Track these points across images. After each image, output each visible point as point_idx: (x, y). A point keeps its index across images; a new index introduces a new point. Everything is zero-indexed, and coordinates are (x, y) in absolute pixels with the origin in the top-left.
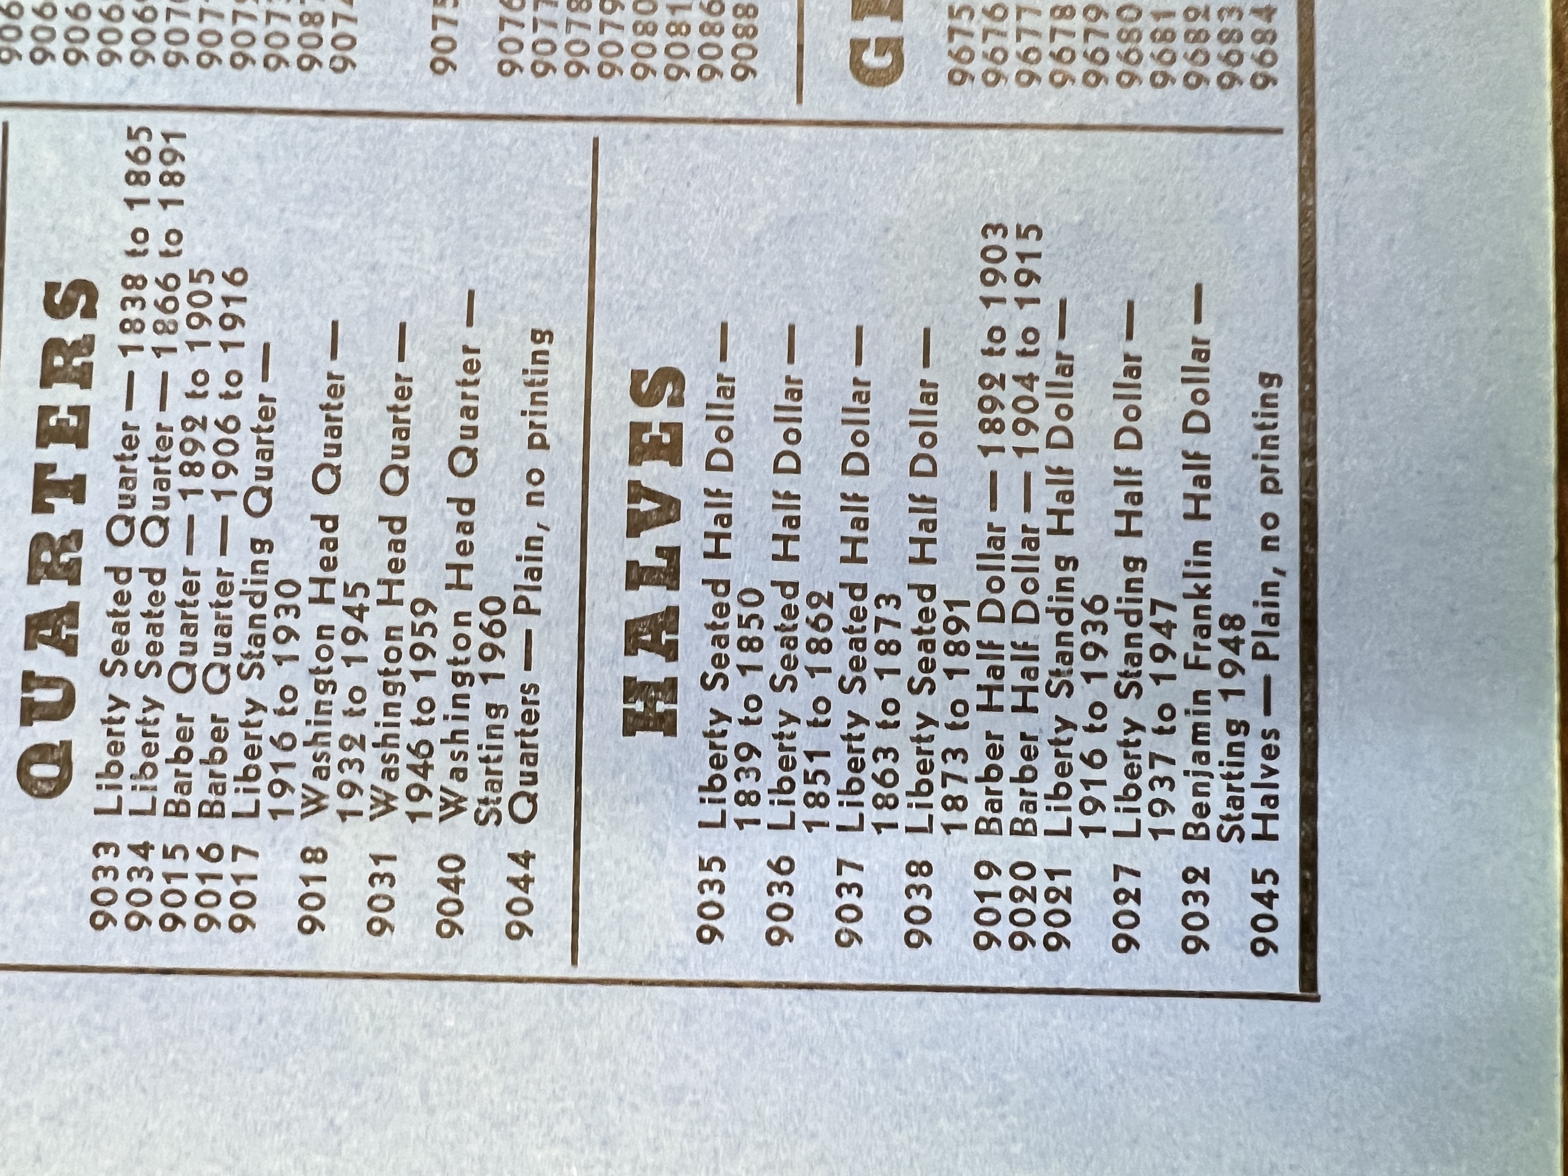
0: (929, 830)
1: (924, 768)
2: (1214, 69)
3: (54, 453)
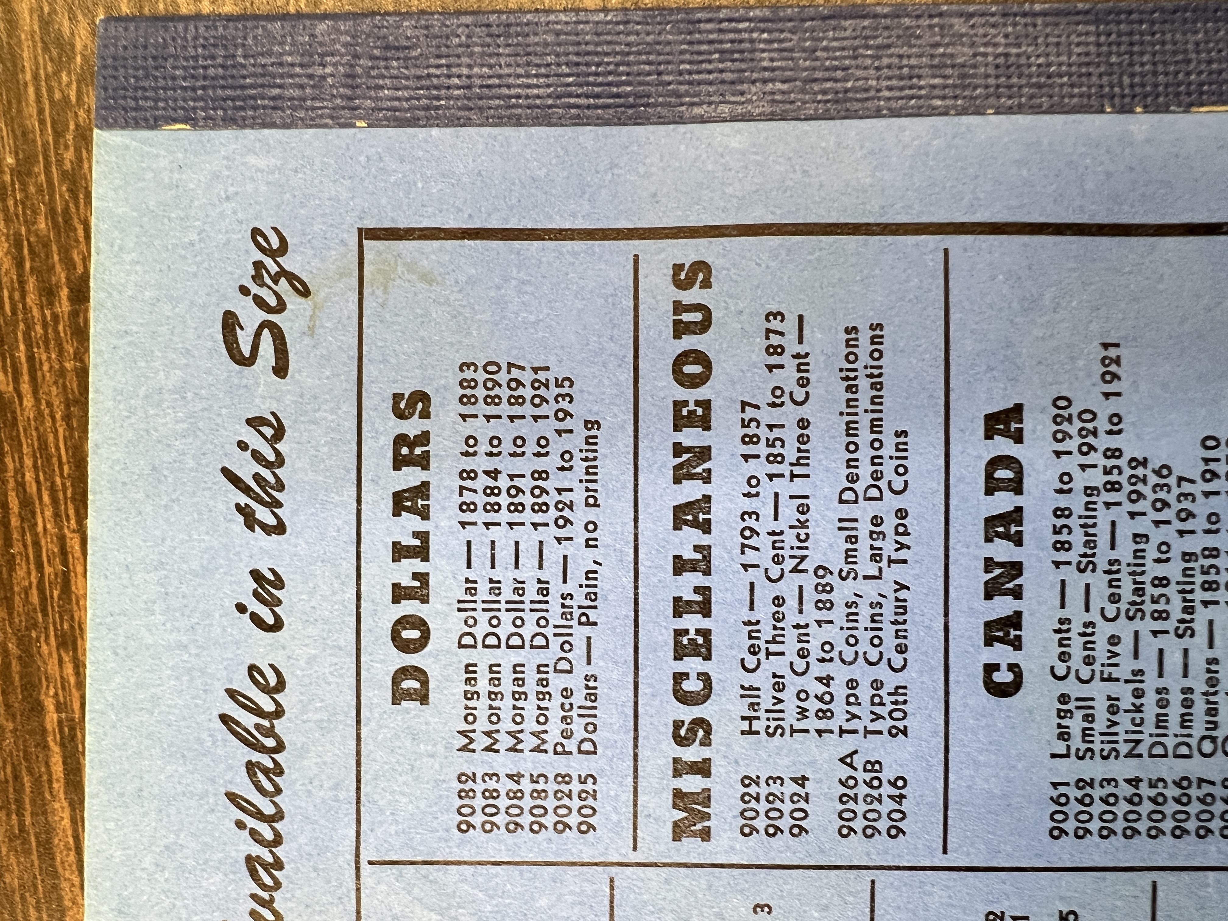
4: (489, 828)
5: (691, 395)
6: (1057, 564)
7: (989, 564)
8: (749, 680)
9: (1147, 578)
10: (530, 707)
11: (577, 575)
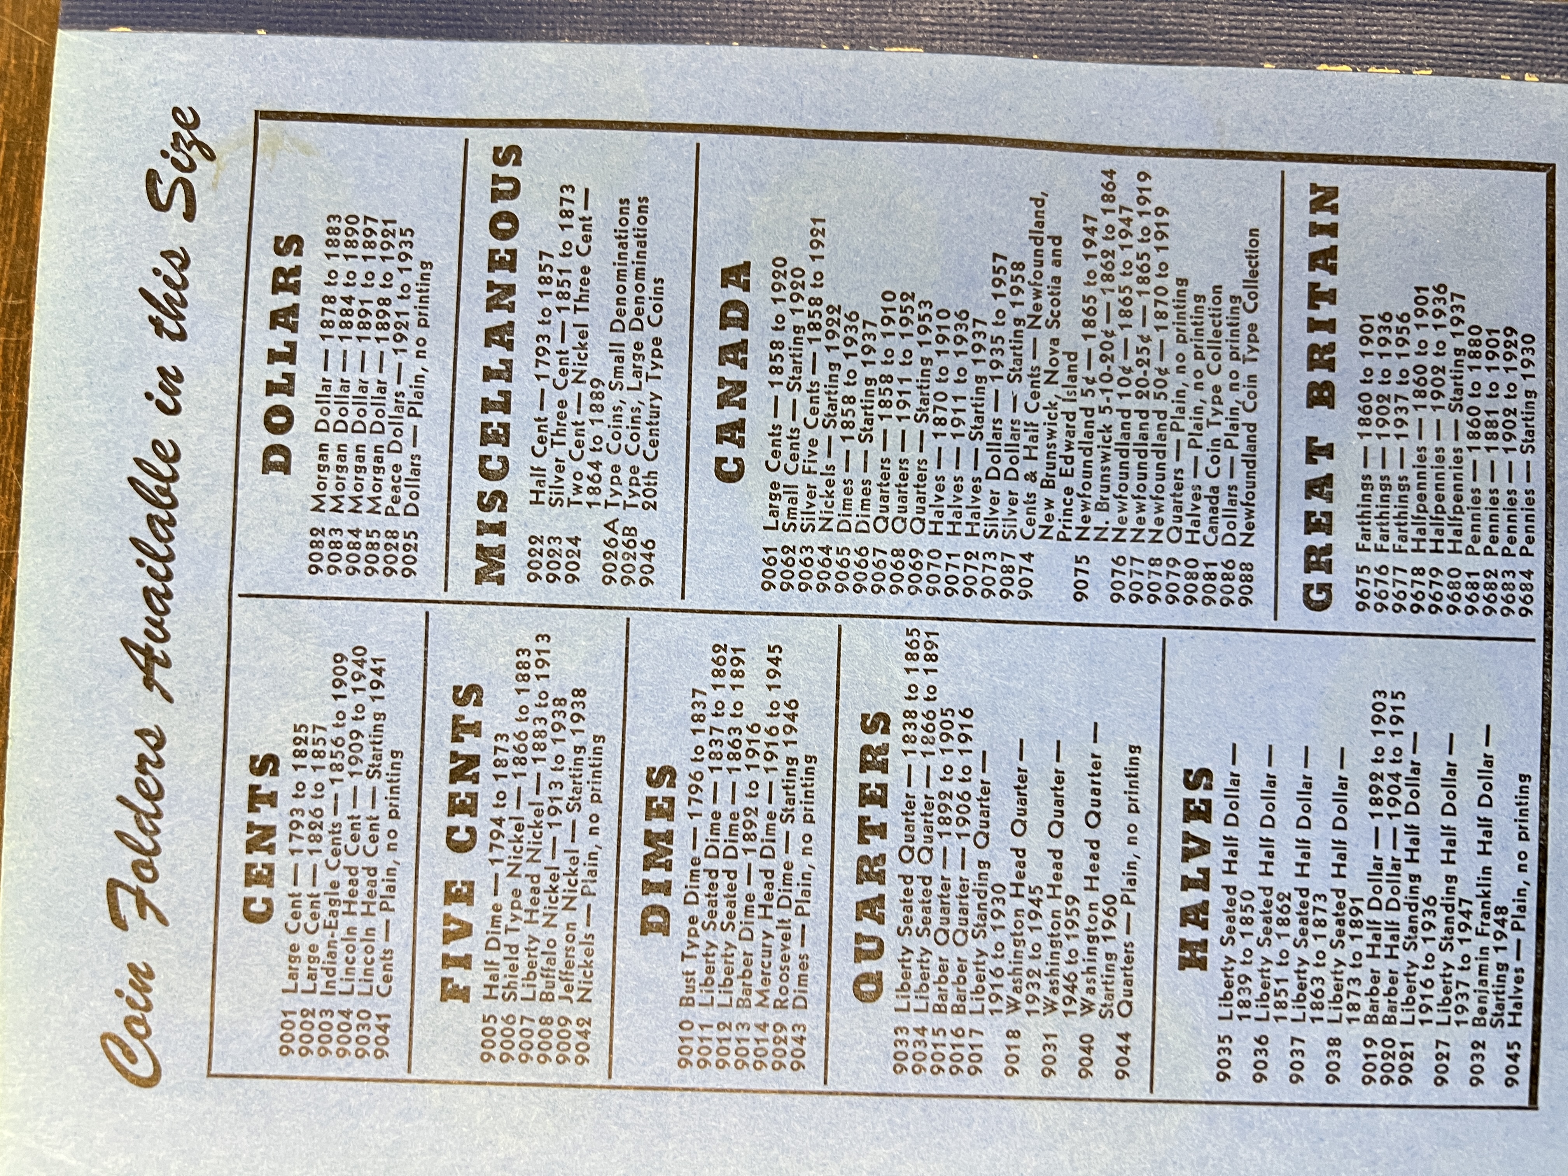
0: (1340, 1021)
1: (1338, 988)
2: (1499, 605)
3: (869, 810)
4: (333, 570)
5: (502, 245)
6: (772, 384)
7: (721, 382)
8: (537, 462)
9: (839, 397)
10: (368, 479)
11: (408, 378)
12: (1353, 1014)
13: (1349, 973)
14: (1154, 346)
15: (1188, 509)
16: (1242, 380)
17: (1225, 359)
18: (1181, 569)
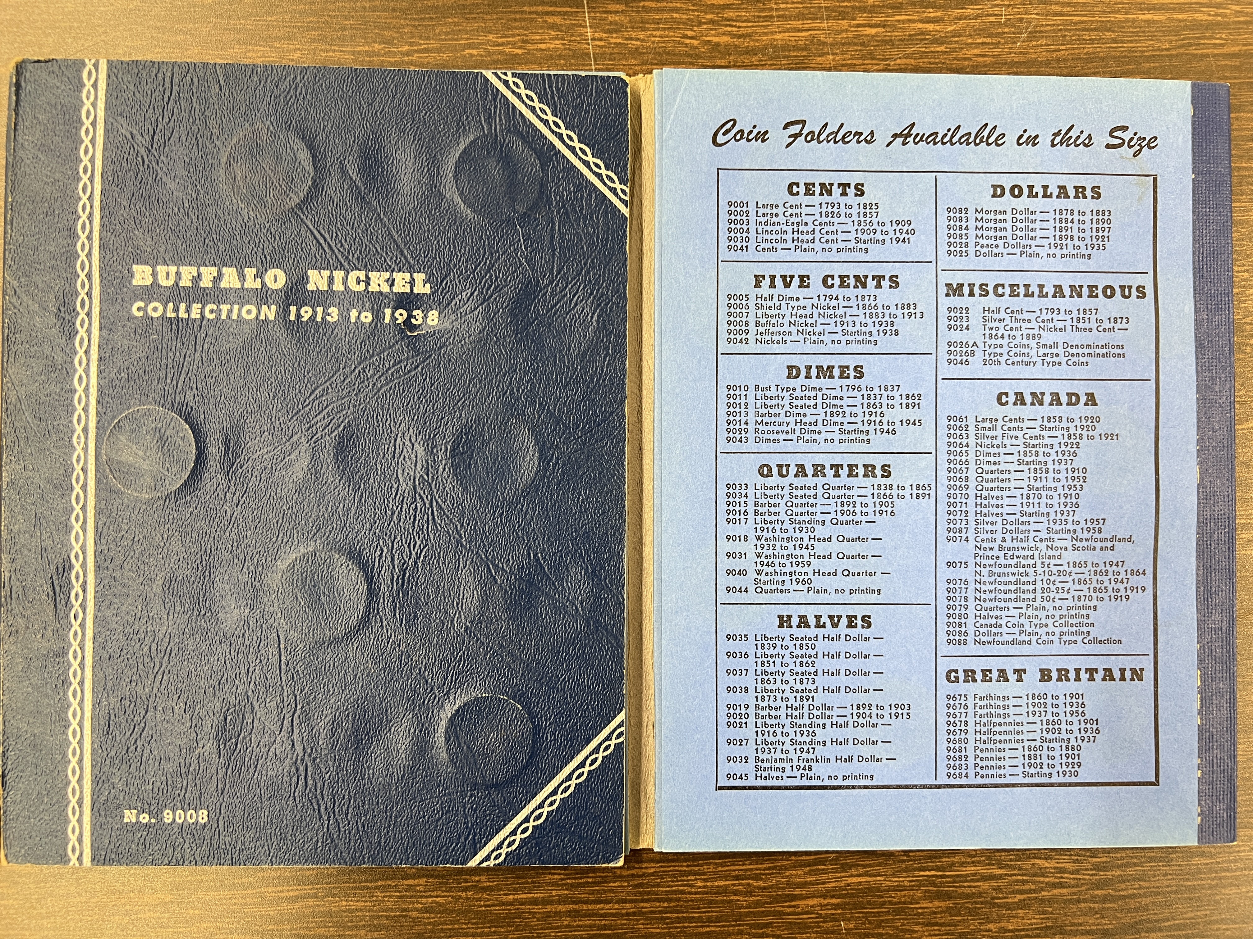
0: (756, 692)
1: (771, 691)
2: (952, 763)
3: (846, 469)
4: (949, 219)
5: (1100, 291)
6: (1043, 418)
7: (1043, 394)
8: (1002, 310)
9: (1038, 449)
10: (991, 233)
11: (1038, 250)
12: (759, 698)
13: (779, 696)
14: (1065, 595)
15: (991, 613)
16: (1051, 638)
17: (1060, 629)
18: (963, 611)
